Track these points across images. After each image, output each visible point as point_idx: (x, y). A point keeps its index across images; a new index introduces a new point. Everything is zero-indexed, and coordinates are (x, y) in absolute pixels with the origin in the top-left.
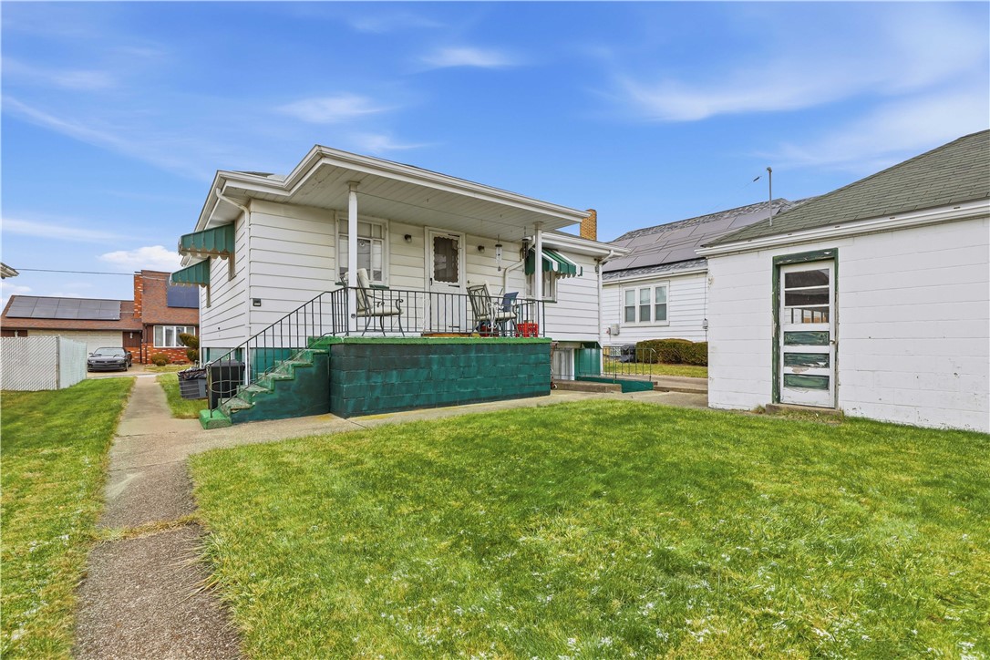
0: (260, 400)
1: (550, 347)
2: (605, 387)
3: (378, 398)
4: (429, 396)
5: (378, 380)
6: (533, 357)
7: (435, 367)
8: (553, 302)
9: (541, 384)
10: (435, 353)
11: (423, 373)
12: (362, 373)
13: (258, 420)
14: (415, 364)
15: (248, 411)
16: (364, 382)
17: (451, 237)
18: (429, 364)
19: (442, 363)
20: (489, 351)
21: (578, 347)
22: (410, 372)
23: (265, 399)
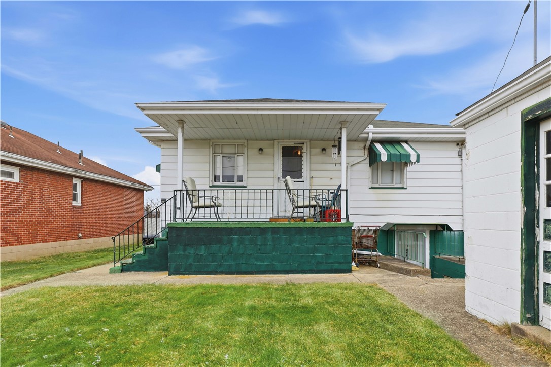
0: (138, 259)
1: (354, 230)
2: (410, 271)
3: (191, 264)
4: (230, 266)
5: (191, 252)
6: (331, 239)
7: (235, 244)
8: (403, 188)
9: (340, 263)
10: (236, 234)
11: (226, 249)
12: (180, 246)
13: (136, 271)
14: (219, 241)
15: (131, 265)
16: (182, 253)
17: (296, 145)
18: (230, 242)
19: (241, 241)
20: (285, 233)
21: (434, 228)
22: (215, 247)
23: (140, 259)
